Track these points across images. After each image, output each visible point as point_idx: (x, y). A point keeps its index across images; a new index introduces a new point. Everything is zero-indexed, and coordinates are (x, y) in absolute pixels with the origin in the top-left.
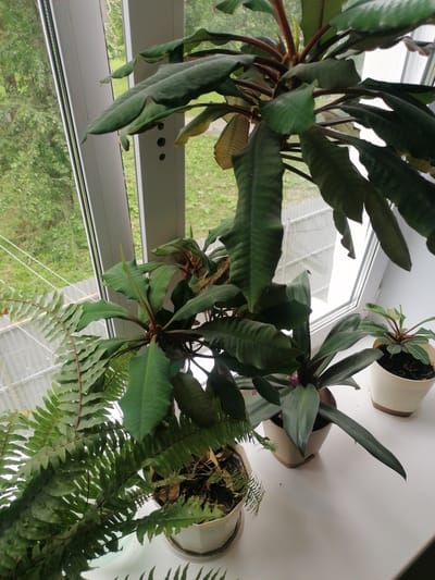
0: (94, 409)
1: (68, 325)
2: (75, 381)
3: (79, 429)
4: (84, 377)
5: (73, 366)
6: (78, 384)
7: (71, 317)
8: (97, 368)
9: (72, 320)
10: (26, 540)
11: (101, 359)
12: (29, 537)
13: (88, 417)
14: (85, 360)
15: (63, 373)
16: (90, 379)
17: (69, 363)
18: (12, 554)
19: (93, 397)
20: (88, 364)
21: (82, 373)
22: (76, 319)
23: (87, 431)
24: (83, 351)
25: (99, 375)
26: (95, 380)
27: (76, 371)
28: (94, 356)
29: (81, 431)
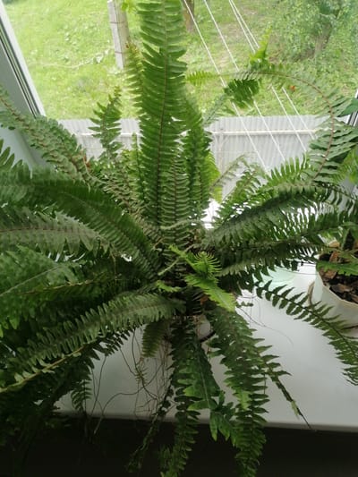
0: (331, 172)
1: (334, 110)
2: (325, 149)
3: (316, 179)
4: (332, 149)
5: (328, 139)
6: (326, 152)
7: (339, 105)
8: (345, 146)
9: (339, 107)
10: (256, 227)
11: (350, 141)
12: (259, 227)
13: (324, 175)
14: (338, 138)
15: (319, 141)
16: (336, 152)
17: (325, 136)
18: (246, 231)
19: (333, 164)
20: (340, 141)
21: (332, 146)
22: (343, 108)
23: (320, 183)
24: (339, 131)
25: (345, 151)
26: (340, 153)
27: (328, 143)
28: (346, 137)
29: (316, 182)
